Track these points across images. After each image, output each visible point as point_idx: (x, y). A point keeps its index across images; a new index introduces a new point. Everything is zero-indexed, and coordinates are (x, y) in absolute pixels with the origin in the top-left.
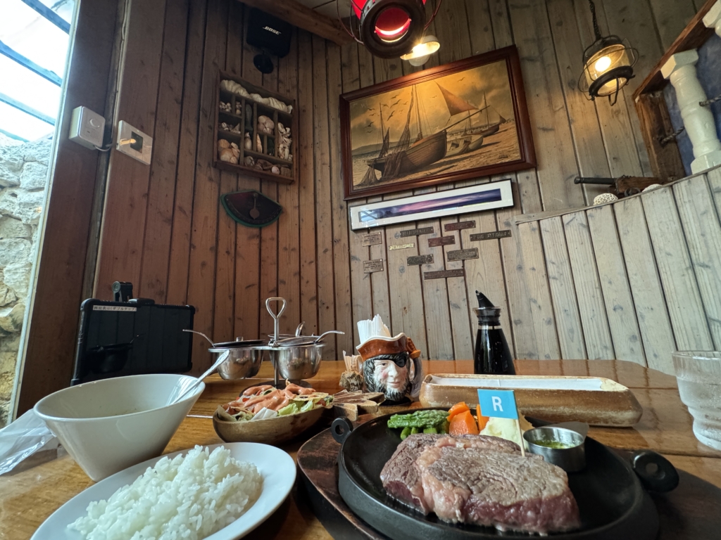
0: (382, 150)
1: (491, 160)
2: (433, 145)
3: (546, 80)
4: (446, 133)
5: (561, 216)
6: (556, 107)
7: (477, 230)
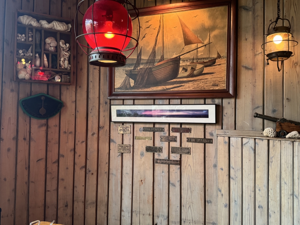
0: (136, 64)
1: (207, 86)
2: (170, 67)
3: (254, 28)
4: (180, 59)
5: (242, 138)
6: (256, 51)
7: (192, 135)
